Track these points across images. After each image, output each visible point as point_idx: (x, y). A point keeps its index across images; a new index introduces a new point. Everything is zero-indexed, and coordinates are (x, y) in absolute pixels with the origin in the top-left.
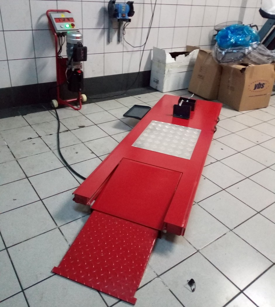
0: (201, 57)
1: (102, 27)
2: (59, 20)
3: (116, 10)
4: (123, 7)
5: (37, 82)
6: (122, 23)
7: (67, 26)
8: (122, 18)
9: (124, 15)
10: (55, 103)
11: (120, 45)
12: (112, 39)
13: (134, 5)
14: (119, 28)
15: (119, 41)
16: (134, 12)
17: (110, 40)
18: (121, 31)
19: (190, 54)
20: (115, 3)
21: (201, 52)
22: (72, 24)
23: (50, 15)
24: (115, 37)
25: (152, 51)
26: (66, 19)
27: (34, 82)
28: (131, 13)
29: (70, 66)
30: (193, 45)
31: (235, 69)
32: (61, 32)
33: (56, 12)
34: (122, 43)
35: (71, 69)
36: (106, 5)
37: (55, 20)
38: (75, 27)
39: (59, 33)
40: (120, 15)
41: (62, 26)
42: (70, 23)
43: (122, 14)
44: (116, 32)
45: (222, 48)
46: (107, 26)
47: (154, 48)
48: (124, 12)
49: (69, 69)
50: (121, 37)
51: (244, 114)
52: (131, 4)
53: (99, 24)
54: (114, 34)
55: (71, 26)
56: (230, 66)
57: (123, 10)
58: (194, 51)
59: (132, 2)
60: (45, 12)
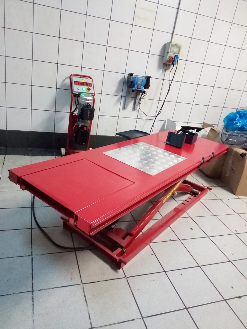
0: (211, 135)
1: (120, 94)
2: (78, 83)
3: (132, 82)
4: (139, 80)
5: (54, 131)
6: (139, 94)
7: (84, 89)
8: (137, 89)
9: (139, 87)
10: (63, 151)
11: (135, 113)
12: (127, 106)
13: (151, 79)
14: (136, 98)
15: (134, 109)
16: (149, 85)
17: (126, 107)
18: (137, 101)
19: (202, 131)
20: (133, 76)
21: (212, 130)
22: (89, 88)
23: (72, 78)
24: (131, 105)
25: (166, 122)
26: (85, 83)
27: (51, 131)
28: (147, 86)
29: (78, 122)
30: (209, 123)
31: (236, 153)
32: (77, 93)
33: (80, 77)
34: (137, 111)
35: (79, 125)
36: (126, 76)
37: (75, 83)
38: (90, 91)
39: (75, 93)
40: (136, 86)
41: (79, 89)
42: (87, 87)
43: (138, 86)
44: (132, 100)
45: (228, 130)
46: (124, 94)
47: (168, 119)
48: (139, 84)
49: (77, 124)
50: (137, 106)
51: (240, 198)
52: (148, 78)
53: (117, 91)
54: (131, 102)
55: (87, 90)
56: (232, 148)
57: (139, 83)
58: (207, 128)
59: (149, 76)
60: (69, 76)
